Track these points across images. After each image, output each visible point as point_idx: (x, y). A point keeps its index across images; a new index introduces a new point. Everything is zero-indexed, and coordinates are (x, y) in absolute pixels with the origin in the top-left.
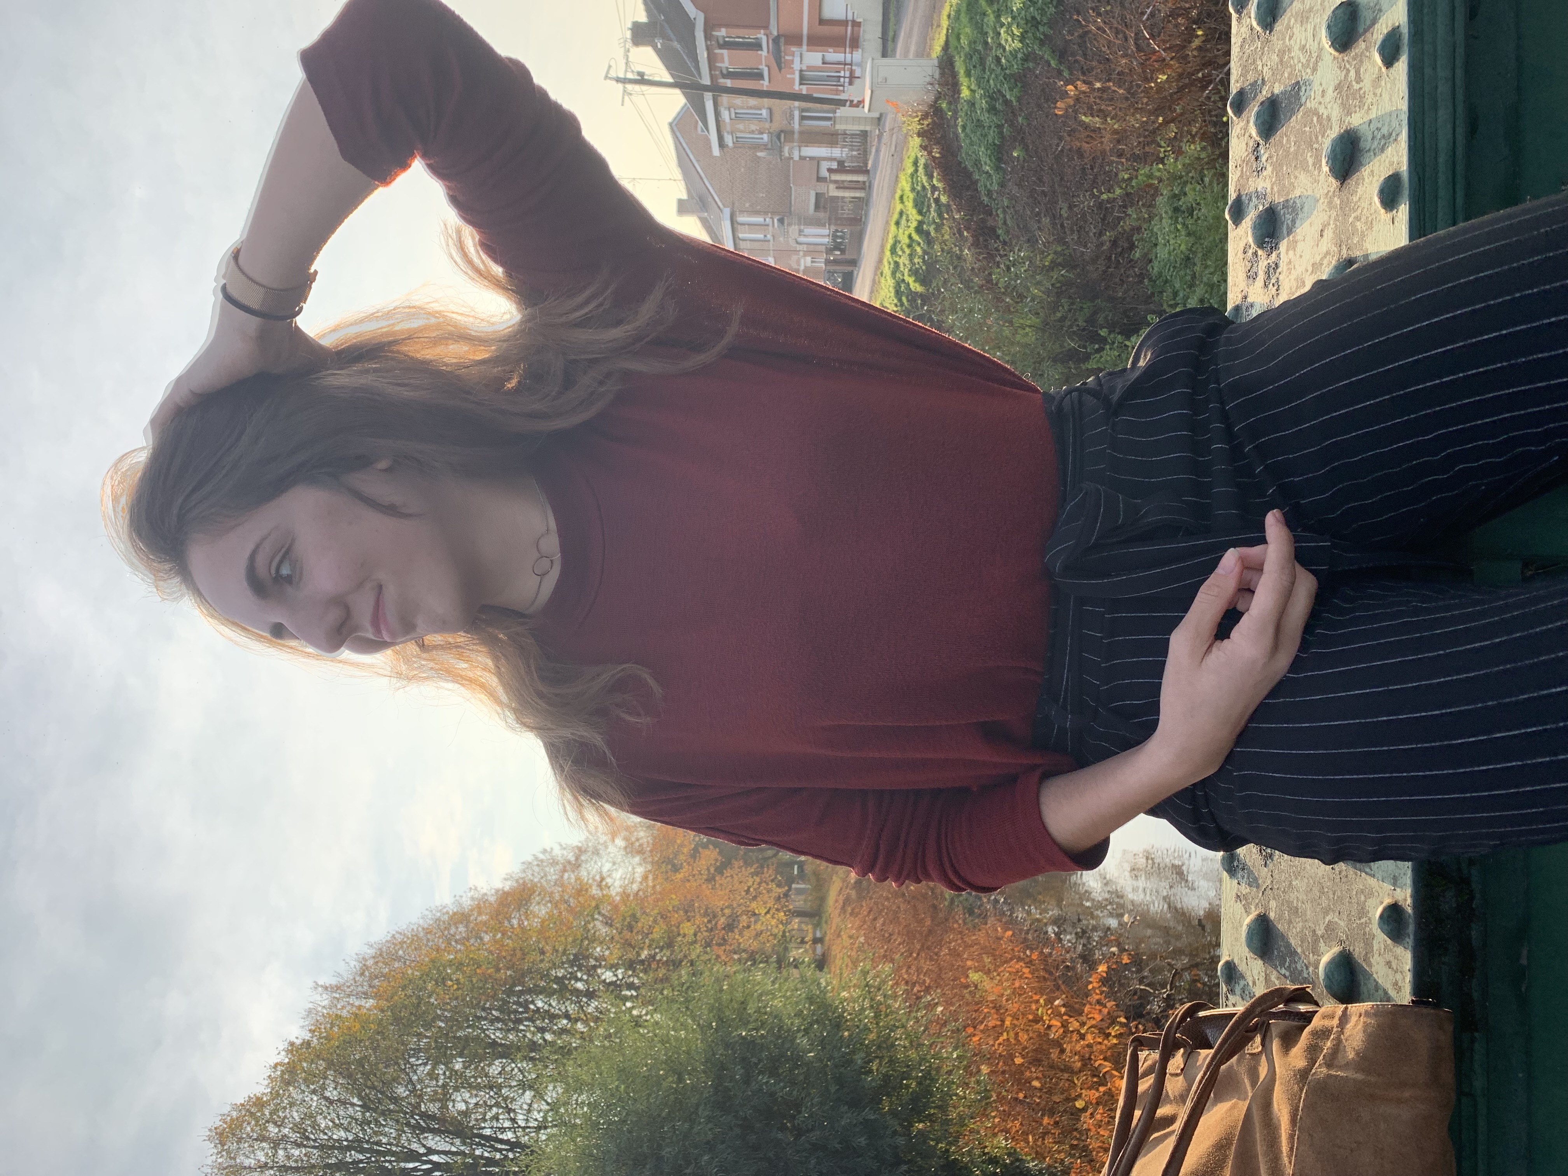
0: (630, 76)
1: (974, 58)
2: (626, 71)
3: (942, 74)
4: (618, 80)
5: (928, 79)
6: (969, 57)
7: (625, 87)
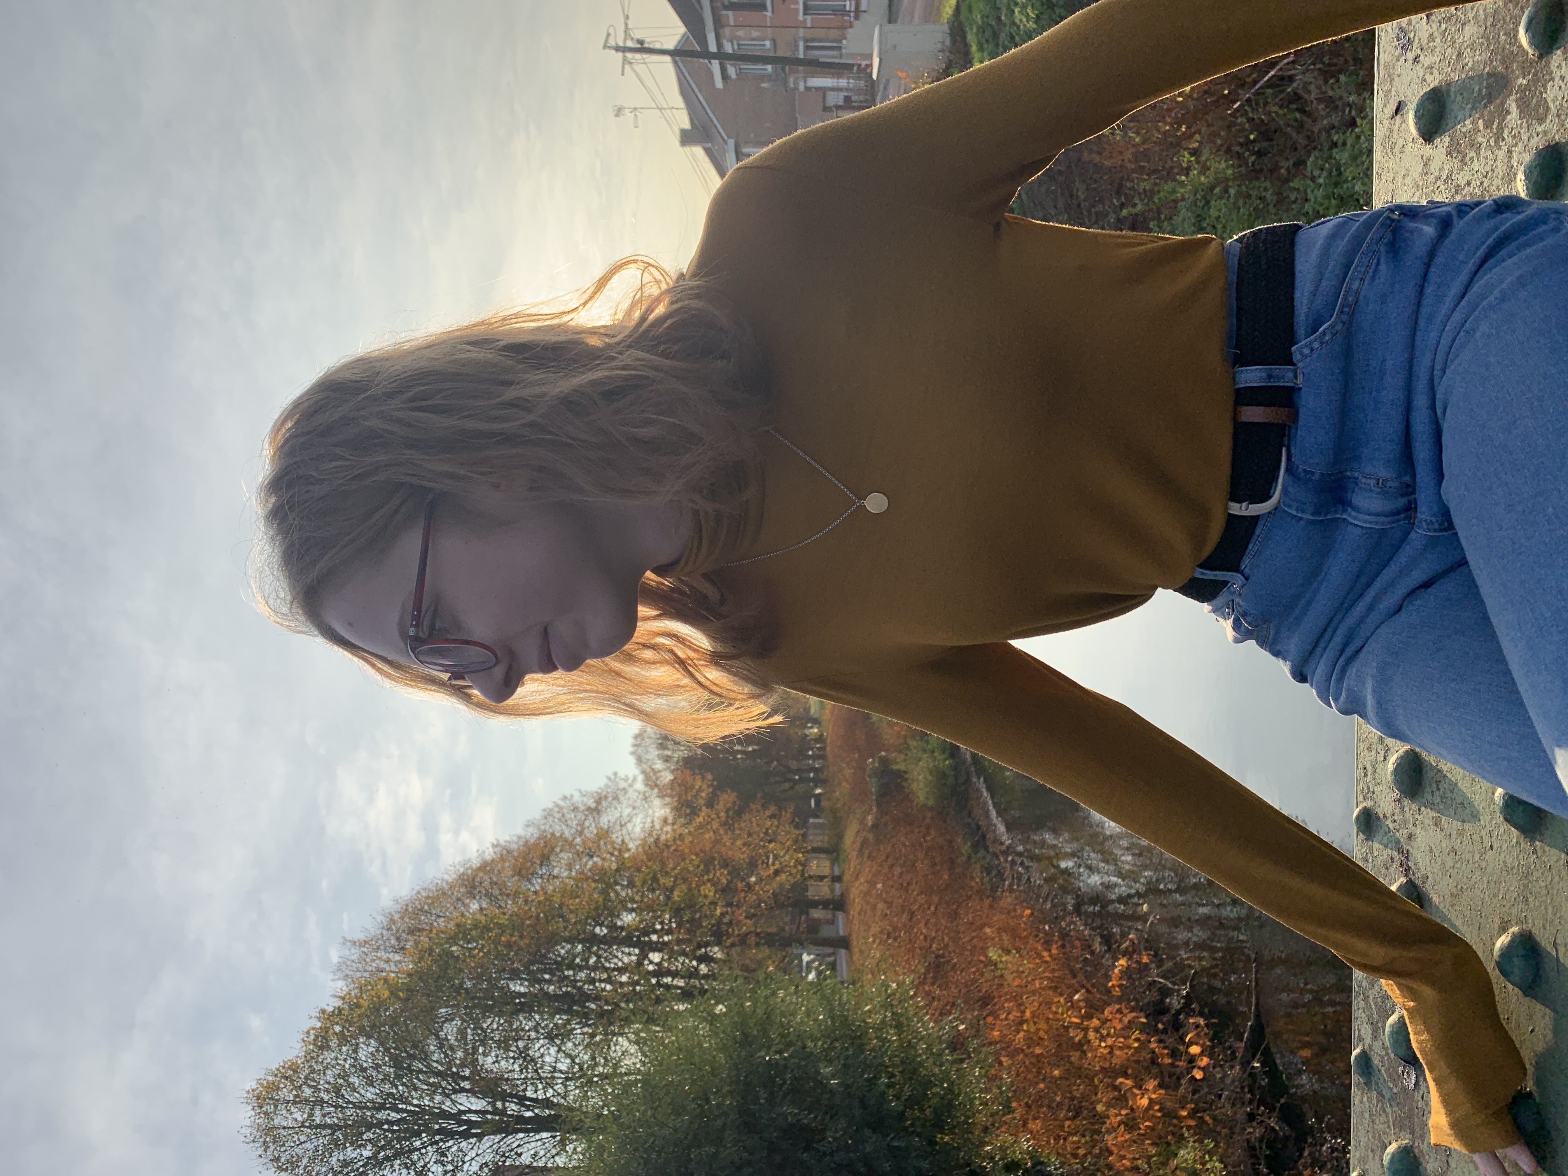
0: (630, 44)
1: (987, 33)
2: (625, 40)
3: (954, 42)
4: (617, 49)
5: (939, 46)
6: (982, 30)
7: (625, 57)
